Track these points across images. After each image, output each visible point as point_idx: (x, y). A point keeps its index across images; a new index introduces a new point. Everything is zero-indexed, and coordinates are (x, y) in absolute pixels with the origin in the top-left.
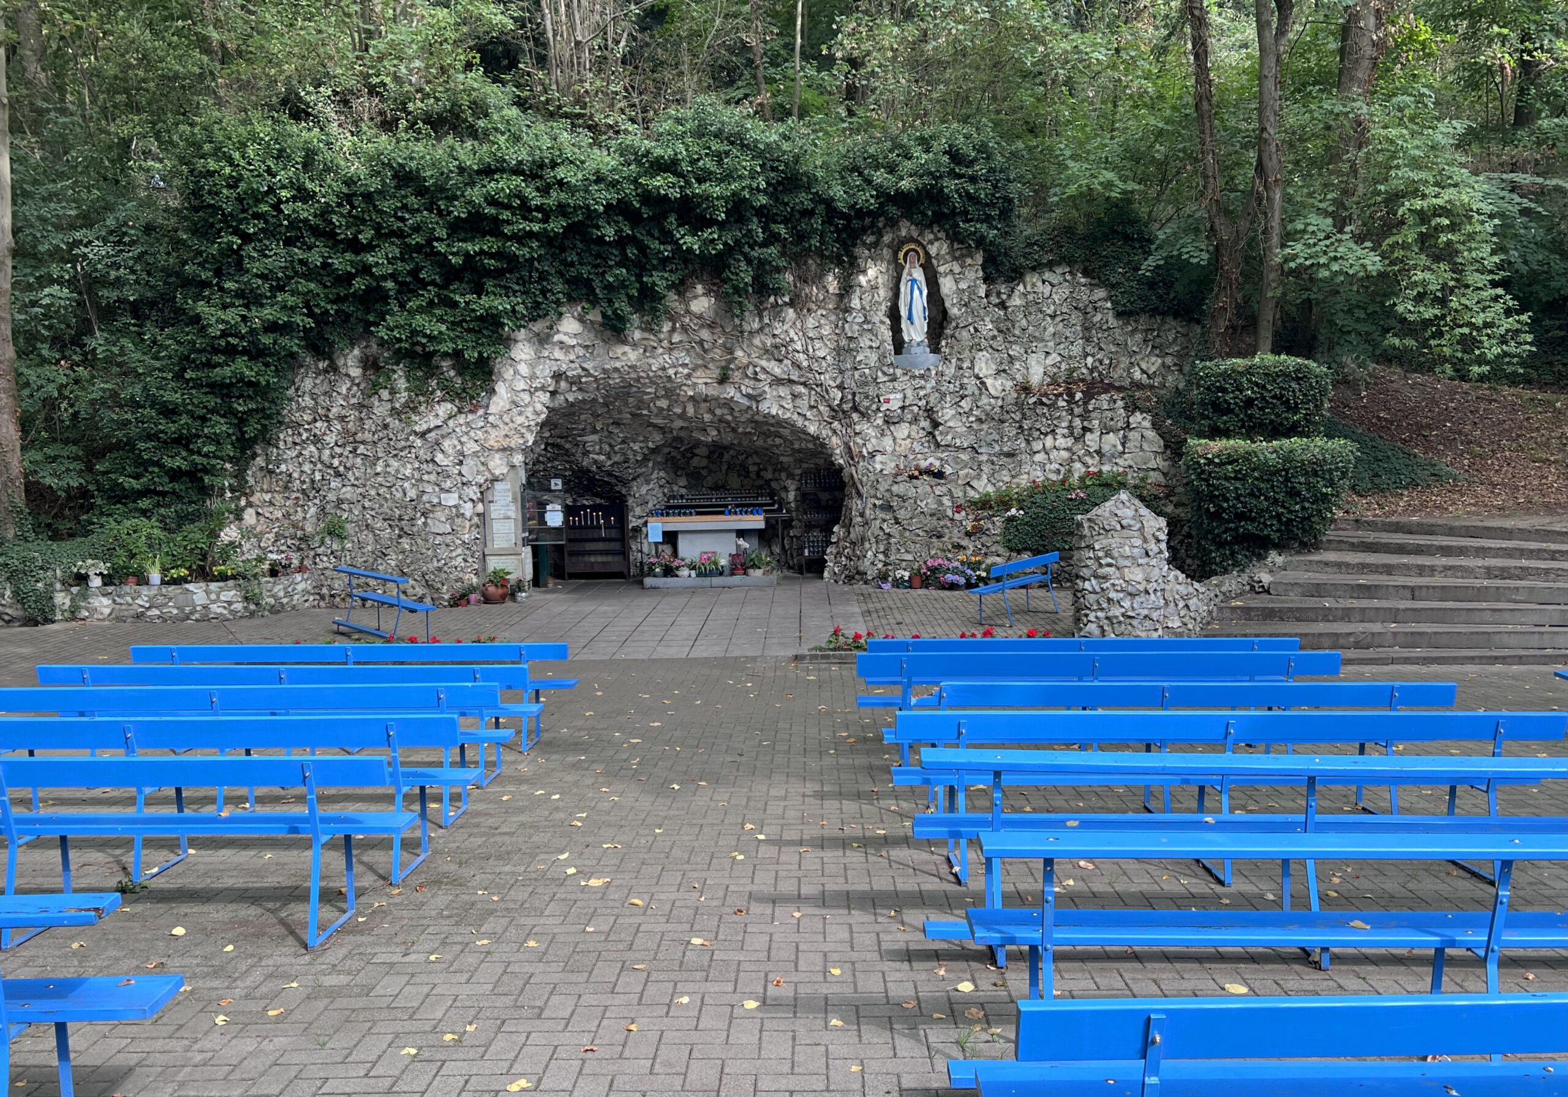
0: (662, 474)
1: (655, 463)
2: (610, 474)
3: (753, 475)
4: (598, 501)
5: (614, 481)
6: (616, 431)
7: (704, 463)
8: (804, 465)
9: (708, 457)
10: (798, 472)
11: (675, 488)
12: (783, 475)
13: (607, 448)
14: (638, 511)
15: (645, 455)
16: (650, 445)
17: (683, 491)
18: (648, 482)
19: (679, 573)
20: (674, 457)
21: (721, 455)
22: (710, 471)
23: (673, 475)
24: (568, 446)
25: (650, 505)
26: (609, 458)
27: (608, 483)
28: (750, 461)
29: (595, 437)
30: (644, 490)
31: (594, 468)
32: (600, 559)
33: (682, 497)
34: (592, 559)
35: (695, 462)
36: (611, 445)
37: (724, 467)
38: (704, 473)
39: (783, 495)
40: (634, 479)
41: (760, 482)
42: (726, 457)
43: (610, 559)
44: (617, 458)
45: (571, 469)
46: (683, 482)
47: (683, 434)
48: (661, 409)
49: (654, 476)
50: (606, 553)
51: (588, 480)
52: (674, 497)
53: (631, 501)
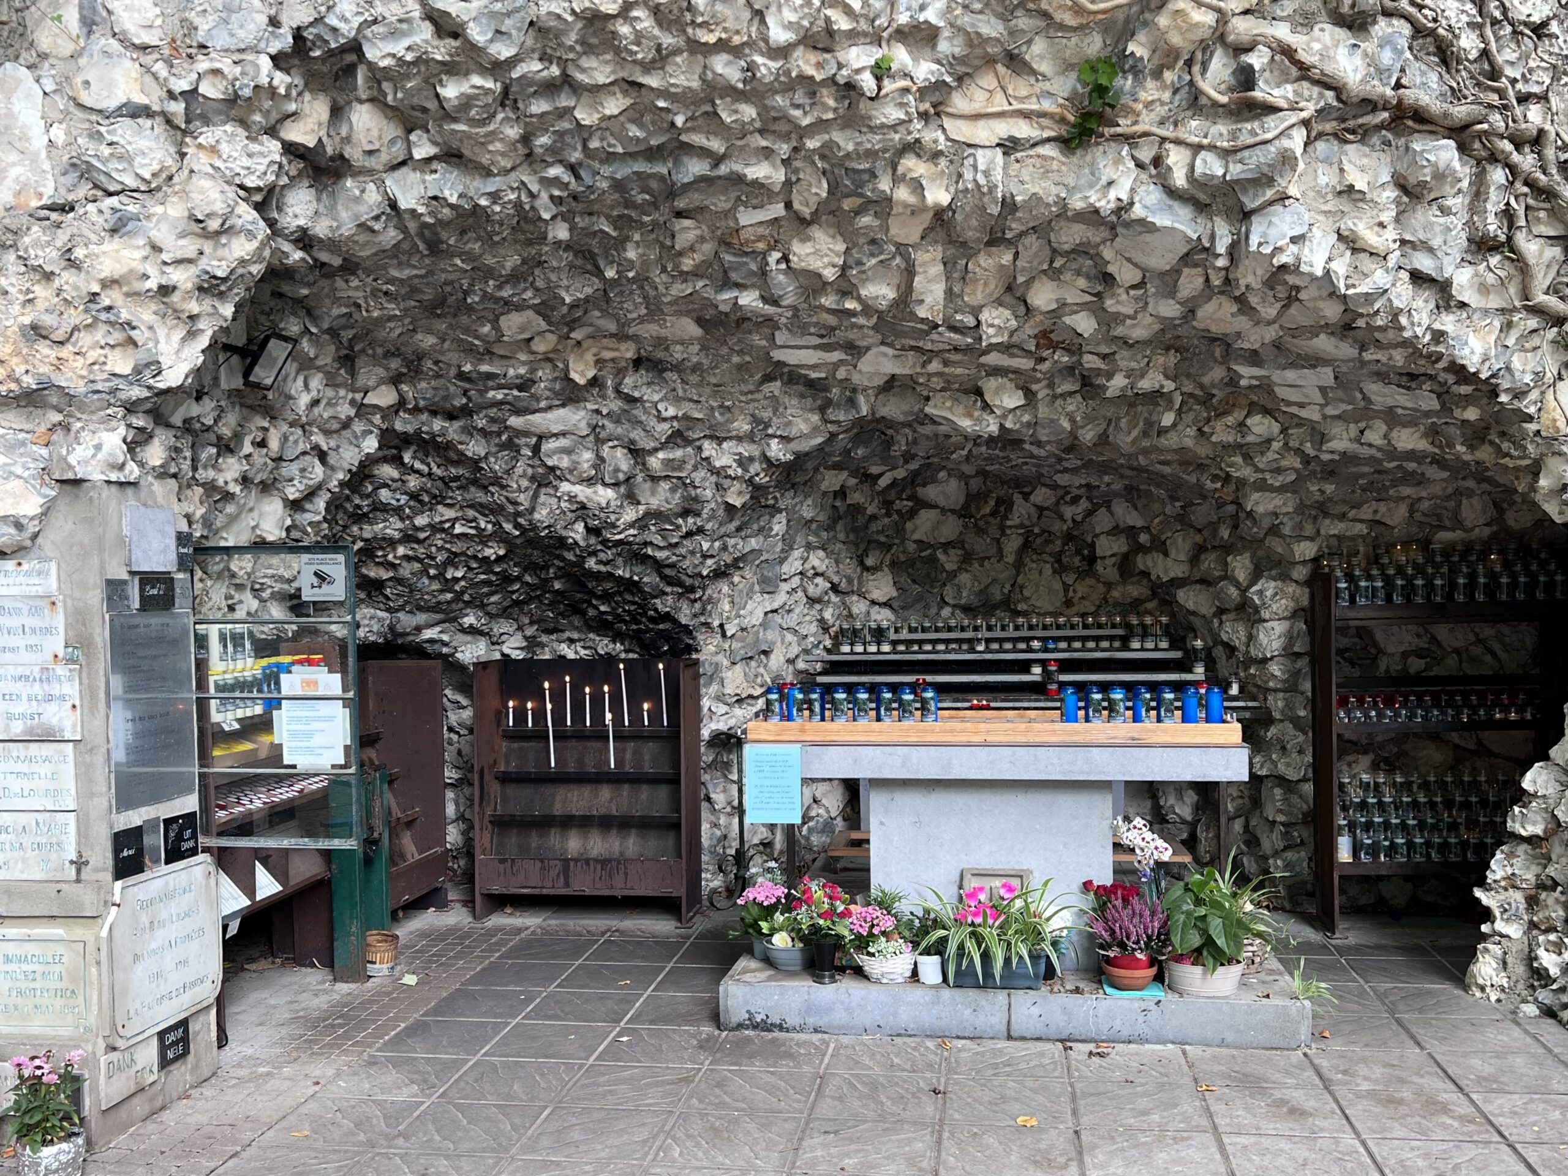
0: (818, 560)
1: (798, 524)
2: (636, 554)
3: (1107, 570)
4: (604, 646)
5: (650, 579)
6: (651, 395)
7: (951, 529)
8: (1333, 528)
9: (963, 513)
10: (1306, 550)
11: (859, 607)
12: (1241, 566)
13: (620, 460)
14: (735, 680)
15: (757, 490)
16: (776, 450)
17: (883, 617)
18: (769, 586)
19: (871, 965)
20: (856, 509)
21: (1004, 505)
22: (967, 558)
23: (850, 567)
24: (475, 448)
25: (776, 660)
26: (632, 498)
27: (631, 586)
28: (1102, 521)
29: (574, 418)
30: (755, 610)
31: (577, 534)
32: (598, 845)
33: (879, 634)
34: (574, 844)
35: (923, 525)
36: (636, 453)
37: (1012, 544)
38: (949, 561)
39: (1233, 632)
40: (719, 574)
41: (1135, 590)
42: (1021, 511)
43: (631, 845)
44: (660, 498)
45: (499, 535)
46: (882, 587)
47: (893, 409)
48: (812, 284)
49: (793, 565)
50: (621, 824)
51: (565, 574)
52: (854, 635)
53: (709, 649)
